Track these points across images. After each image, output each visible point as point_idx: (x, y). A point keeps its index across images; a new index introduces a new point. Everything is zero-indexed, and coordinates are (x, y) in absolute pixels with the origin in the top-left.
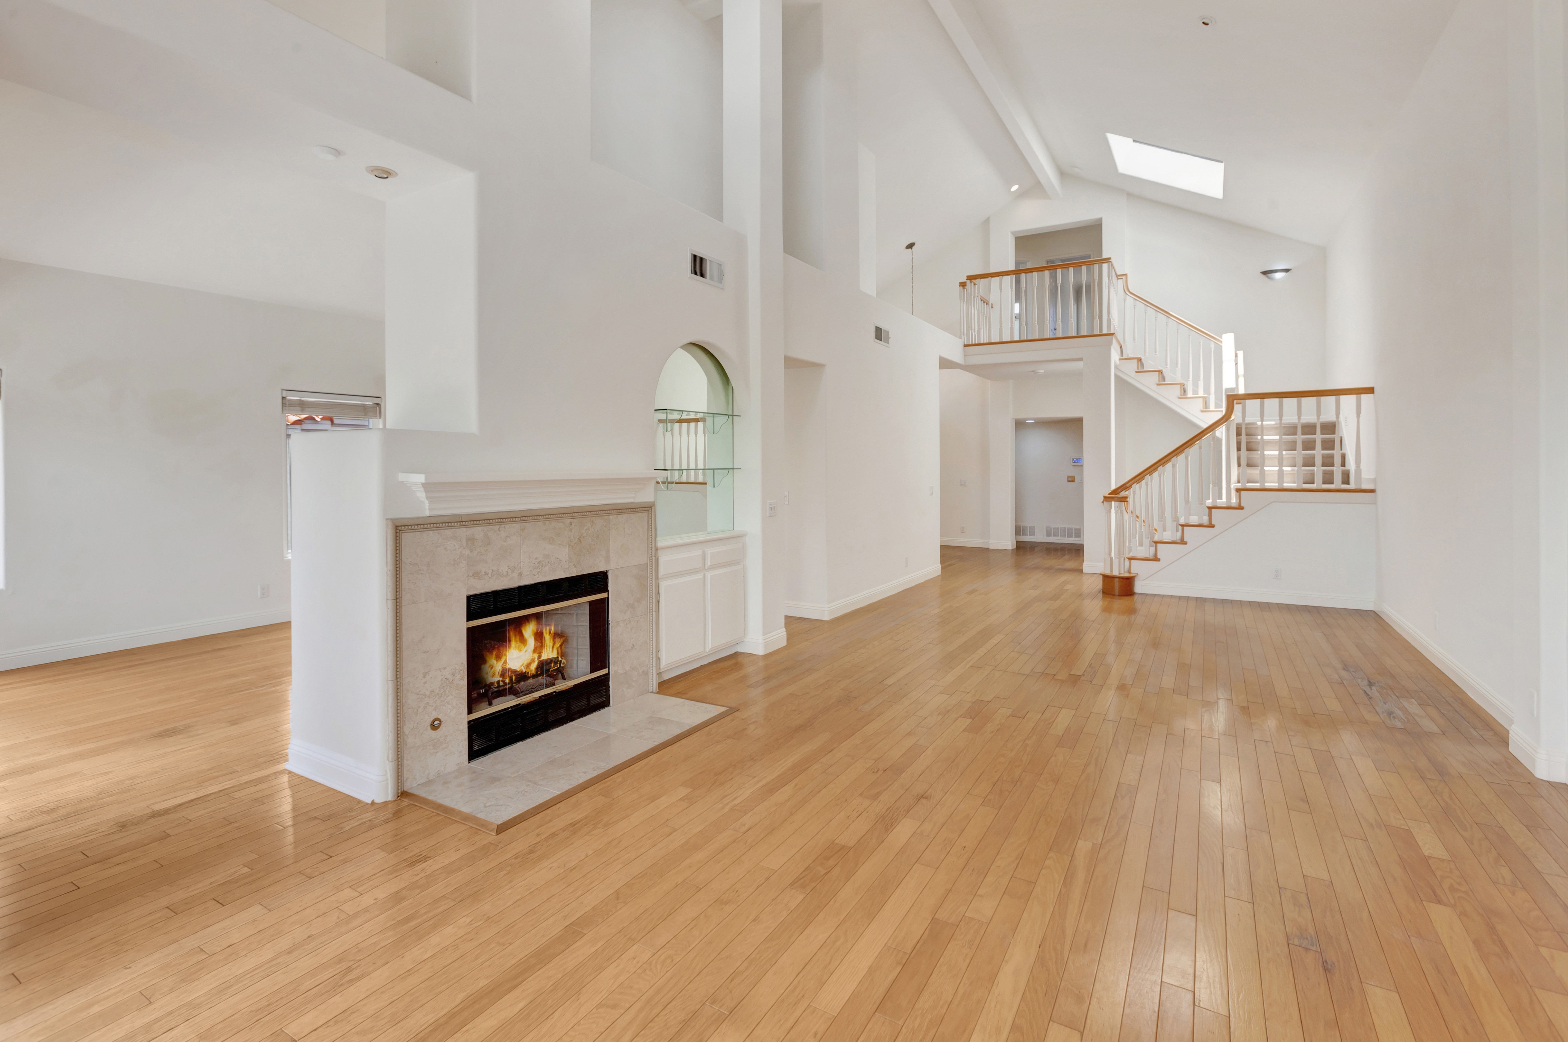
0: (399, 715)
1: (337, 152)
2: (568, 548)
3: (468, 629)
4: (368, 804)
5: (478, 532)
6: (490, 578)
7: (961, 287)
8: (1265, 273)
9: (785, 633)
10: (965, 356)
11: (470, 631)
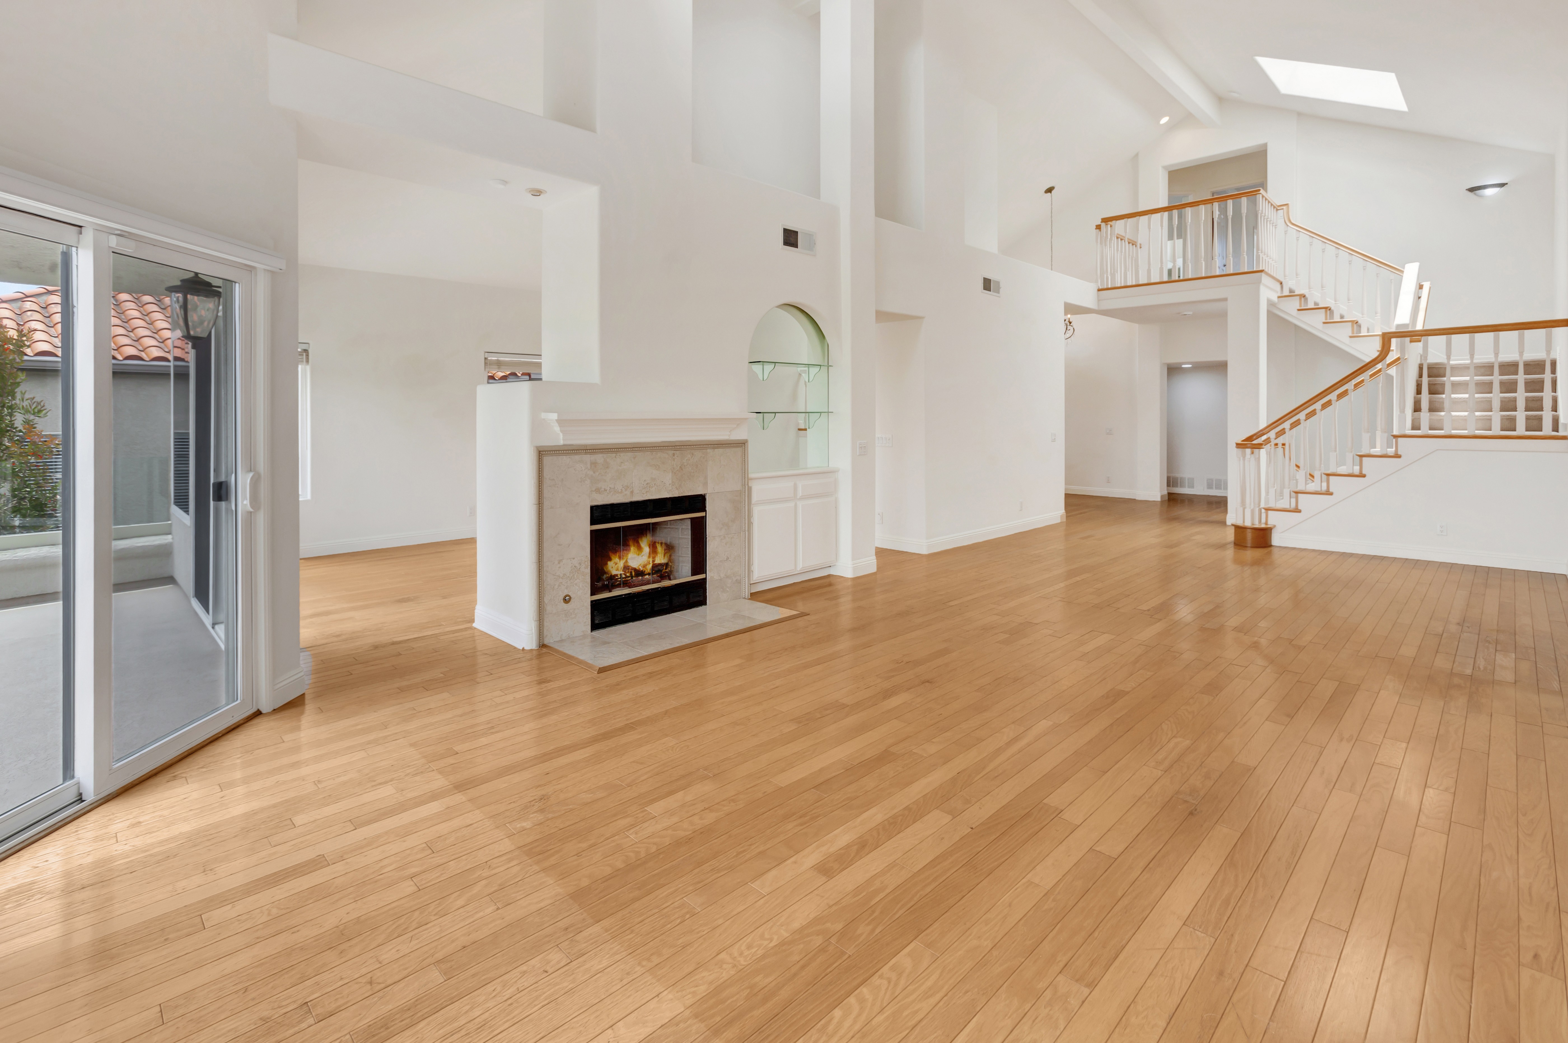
0: (540, 588)
1: (505, 182)
2: (671, 473)
3: (591, 531)
4: (520, 650)
5: (599, 458)
6: (608, 493)
7: (1098, 230)
8: (1472, 190)
9: (876, 560)
10: (1099, 300)
11: (592, 532)
